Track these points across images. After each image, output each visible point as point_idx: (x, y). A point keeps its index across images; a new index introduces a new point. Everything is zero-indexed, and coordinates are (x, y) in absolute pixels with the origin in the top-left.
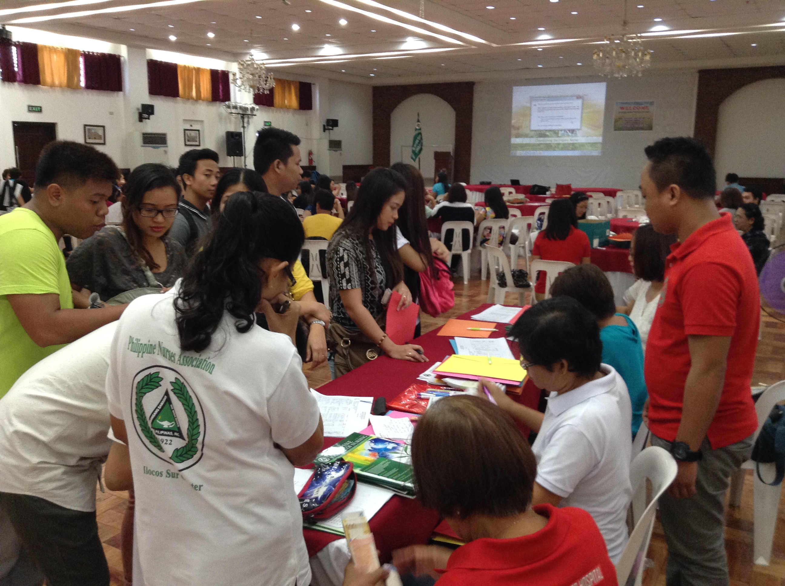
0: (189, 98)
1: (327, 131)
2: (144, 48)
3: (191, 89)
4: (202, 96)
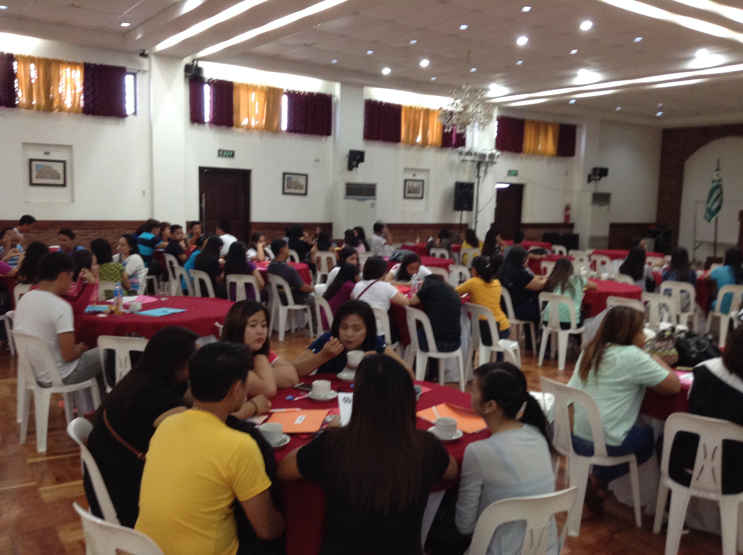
0: (413, 144)
1: (593, 183)
2: (361, 86)
3: (416, 134)
4: (430, 141)
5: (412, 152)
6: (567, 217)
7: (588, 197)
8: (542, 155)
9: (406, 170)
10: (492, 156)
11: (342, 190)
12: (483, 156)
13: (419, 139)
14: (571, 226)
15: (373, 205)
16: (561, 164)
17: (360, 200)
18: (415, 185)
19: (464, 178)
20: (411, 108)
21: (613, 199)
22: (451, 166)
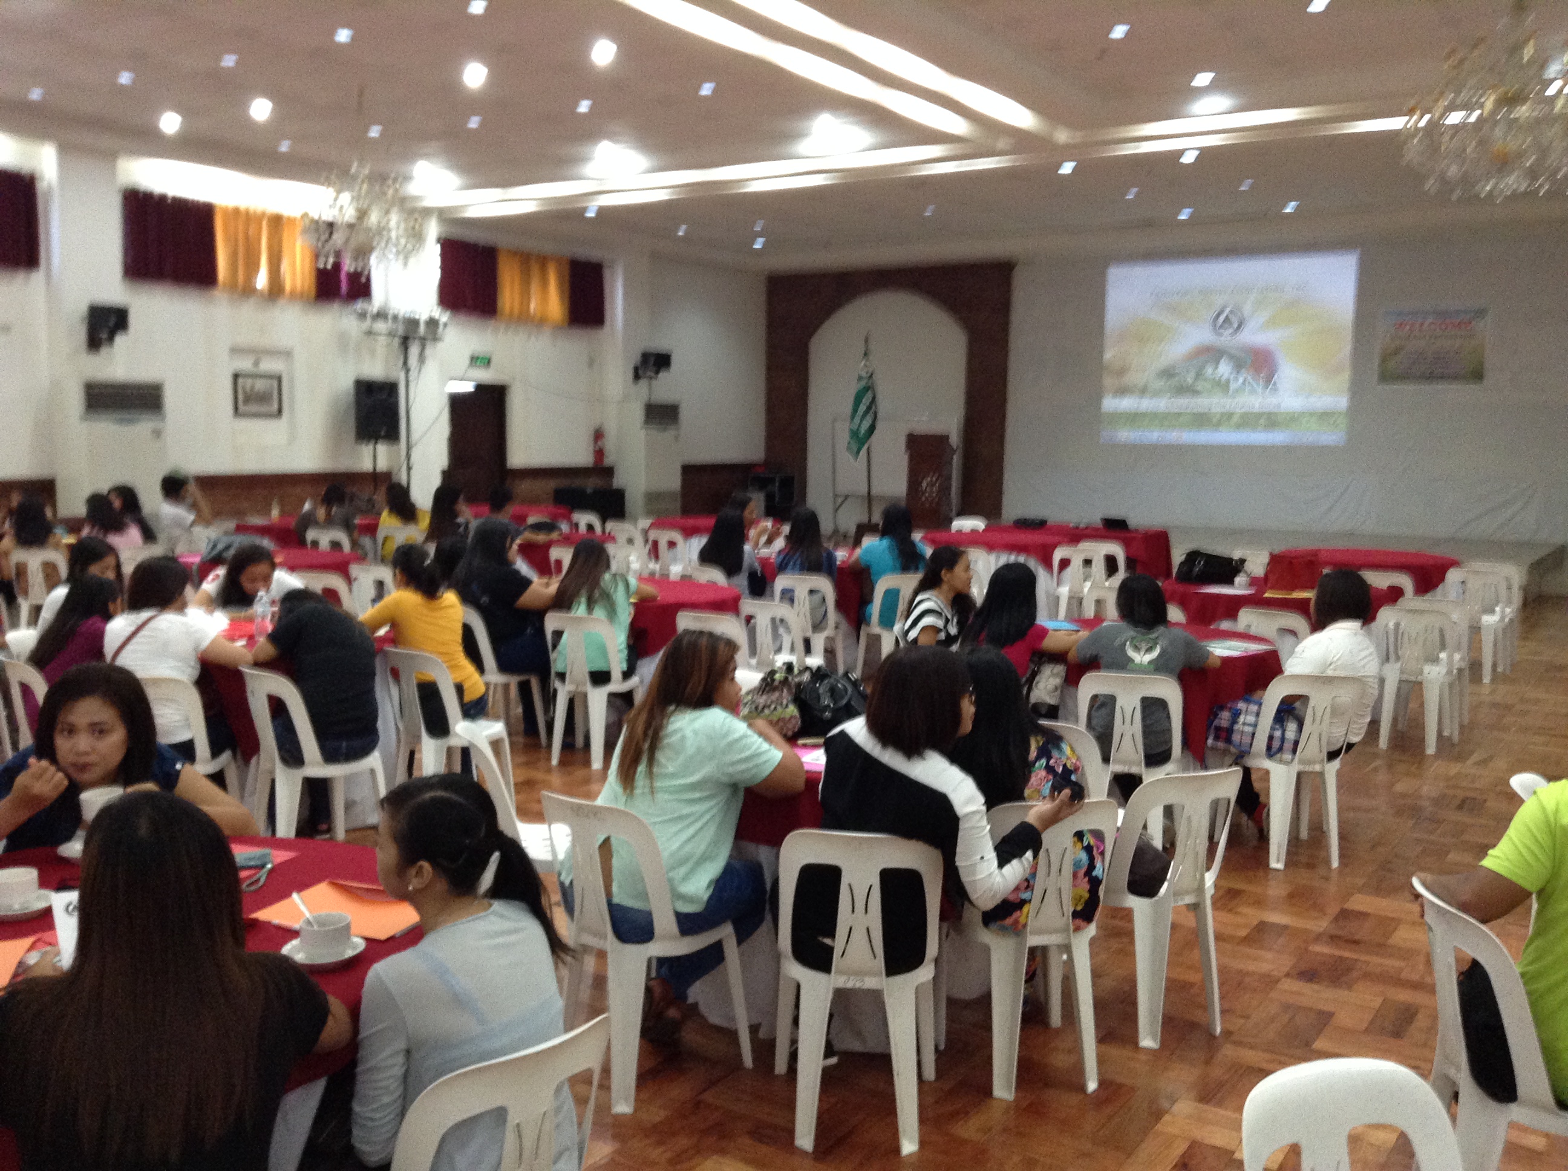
0: (248, 291)
1: (644, 383)
2: (110, 155)
3: (252, 267)
4: (288, 287)
5: (248, 311)
6: (599, 453)
7: (637, 412)
8: (540, 322)
9: (236, 351)
10: (432, 323)
11: (75, 400)
12: (412, 323)
13: (262, 281)
14: (608, 472)
15: (158, 434)
16: (577, 344)
17: (121, 421)
18: (260, 385)
19: (376, 370)
20: (236, 211)
21: (684, 414)
22: (342, 342)
